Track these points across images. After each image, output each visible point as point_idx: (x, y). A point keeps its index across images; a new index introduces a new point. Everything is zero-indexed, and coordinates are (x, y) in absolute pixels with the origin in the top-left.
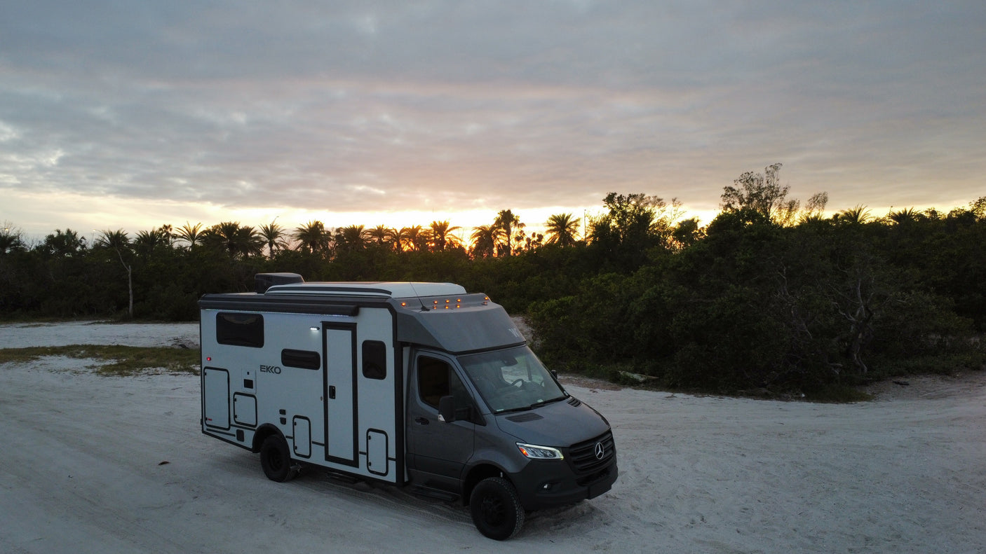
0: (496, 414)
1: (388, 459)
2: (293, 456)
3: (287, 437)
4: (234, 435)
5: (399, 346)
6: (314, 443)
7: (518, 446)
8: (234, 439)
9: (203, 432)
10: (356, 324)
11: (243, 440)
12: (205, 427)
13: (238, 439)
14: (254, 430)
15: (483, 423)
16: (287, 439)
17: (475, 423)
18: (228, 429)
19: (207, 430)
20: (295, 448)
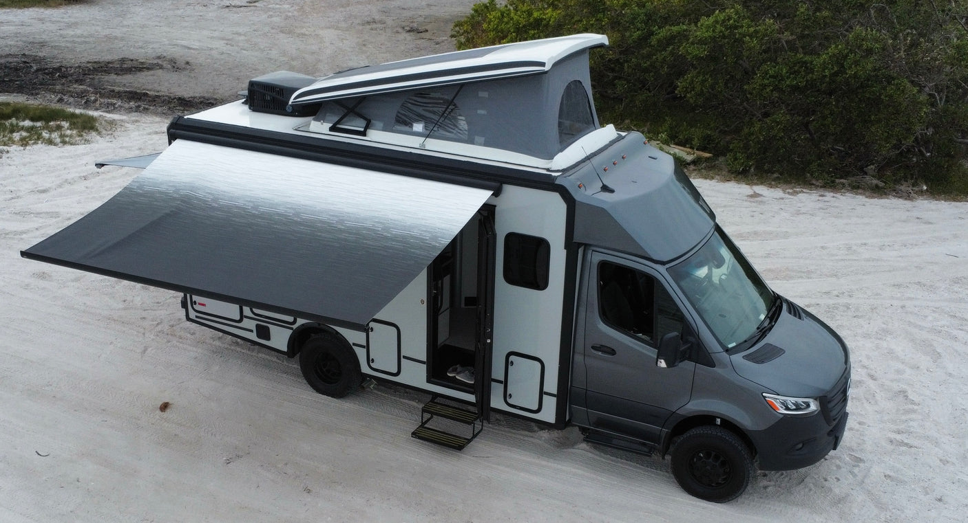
0: (727, 350)
1: (542, 393)
2: (365, 369)
3: (354, 344)
4: (252, 331)
5: (571, 245)
6: (404, 357)
7: (765, 397)
8: (253, 336)
9: (188, 319)
10: (495, 206)
11: (268, 338)
12: (192, 315)
13: (259, 336)
14: (292, 329)
15: (710, 363)
16: (356, 349)
17: (696, 363)
18: (240, 321)
19: (197, 317)
20: (369, 361)
